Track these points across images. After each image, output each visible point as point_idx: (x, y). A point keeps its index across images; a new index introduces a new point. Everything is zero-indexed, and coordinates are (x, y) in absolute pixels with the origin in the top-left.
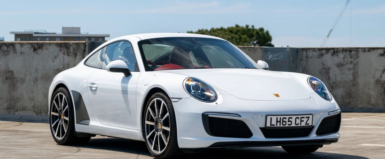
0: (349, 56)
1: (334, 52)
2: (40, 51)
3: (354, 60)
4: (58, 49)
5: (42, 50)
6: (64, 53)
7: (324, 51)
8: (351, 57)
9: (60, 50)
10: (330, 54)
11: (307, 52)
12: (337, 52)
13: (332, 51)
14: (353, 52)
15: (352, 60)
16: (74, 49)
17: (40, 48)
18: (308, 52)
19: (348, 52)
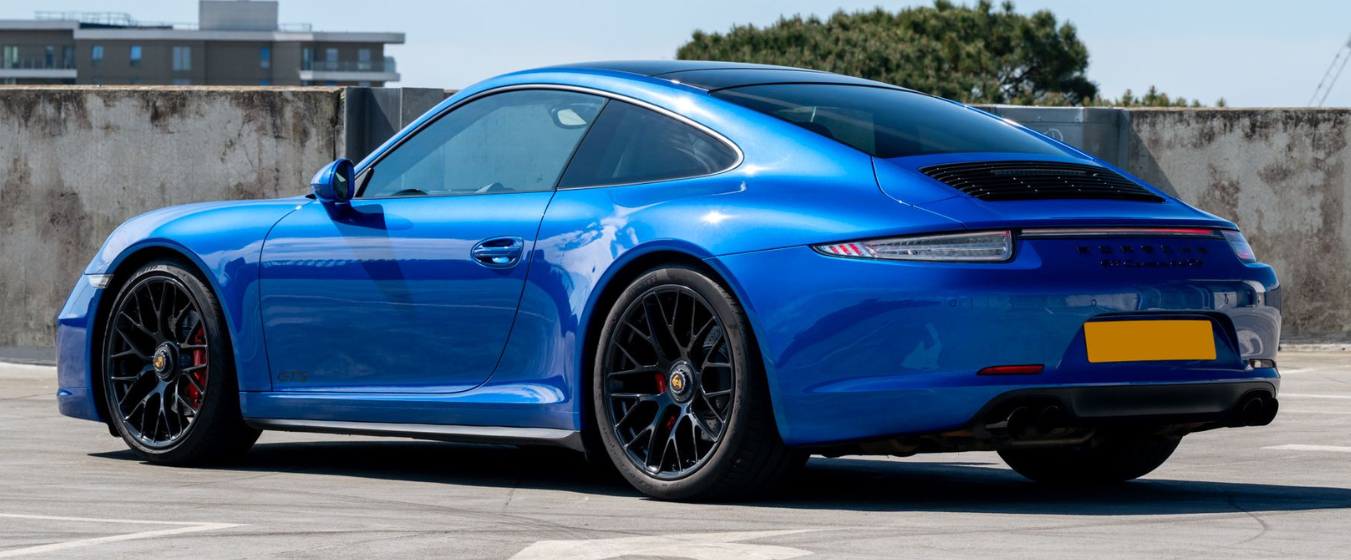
0: (1308, 141)
1: (1253, 126)
2: (174, 121)
3: (1329, 154)
4: (239, 113)
5: (183, 117)
6: (261, 129)
7: (1217, 123)
8: (1316, 144)
9: (248, 119)
10: (1238, 132)
11: (1153, 125)
12: (1265, 125)
13: (1246, 122)
14: (1324, 128)
15: (1321, 155)
16: (296, 115)
17: (174, 110)
18: (1159, 127)
19: (1306, 127)
